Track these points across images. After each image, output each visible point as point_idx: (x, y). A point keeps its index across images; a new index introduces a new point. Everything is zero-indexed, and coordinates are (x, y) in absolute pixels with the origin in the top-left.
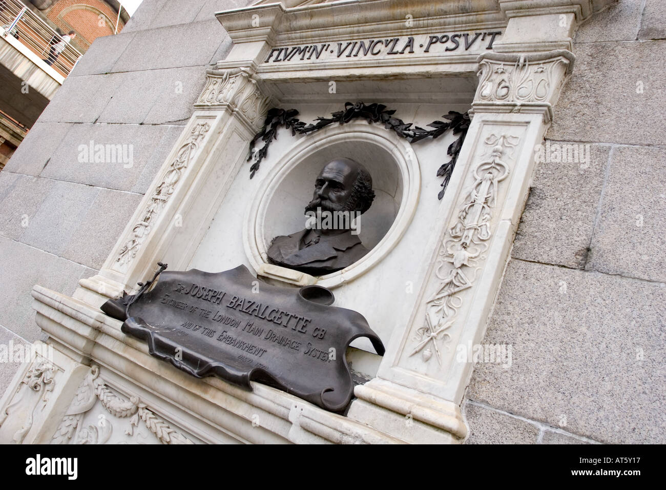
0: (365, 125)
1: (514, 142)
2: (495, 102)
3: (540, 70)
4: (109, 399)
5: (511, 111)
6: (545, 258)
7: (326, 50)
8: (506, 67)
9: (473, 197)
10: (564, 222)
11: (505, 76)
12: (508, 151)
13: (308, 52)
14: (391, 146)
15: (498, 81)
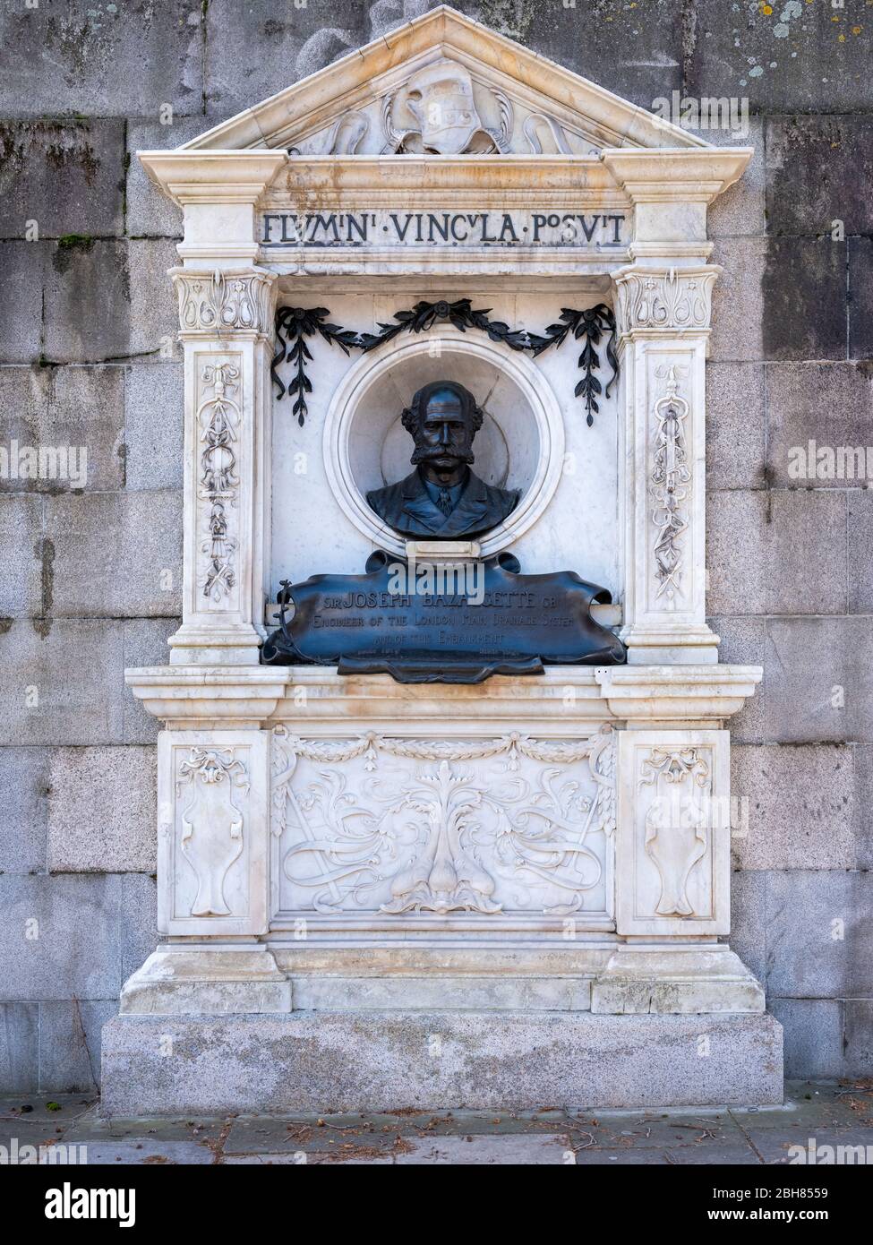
0: (453, 331)
1: (684, 372)
2: (658, 329)
3: (692, 286)
4: (324, 749)
5: (674, 338)
6: (734, 485)
7: (374, 225)
8: (656, 281)
9: (663, 440)
10: (741, 447)
11: (657, 293)
12: (681, 383)
13: (342, 226)
14: (501, 360)
15: (651, 300)
